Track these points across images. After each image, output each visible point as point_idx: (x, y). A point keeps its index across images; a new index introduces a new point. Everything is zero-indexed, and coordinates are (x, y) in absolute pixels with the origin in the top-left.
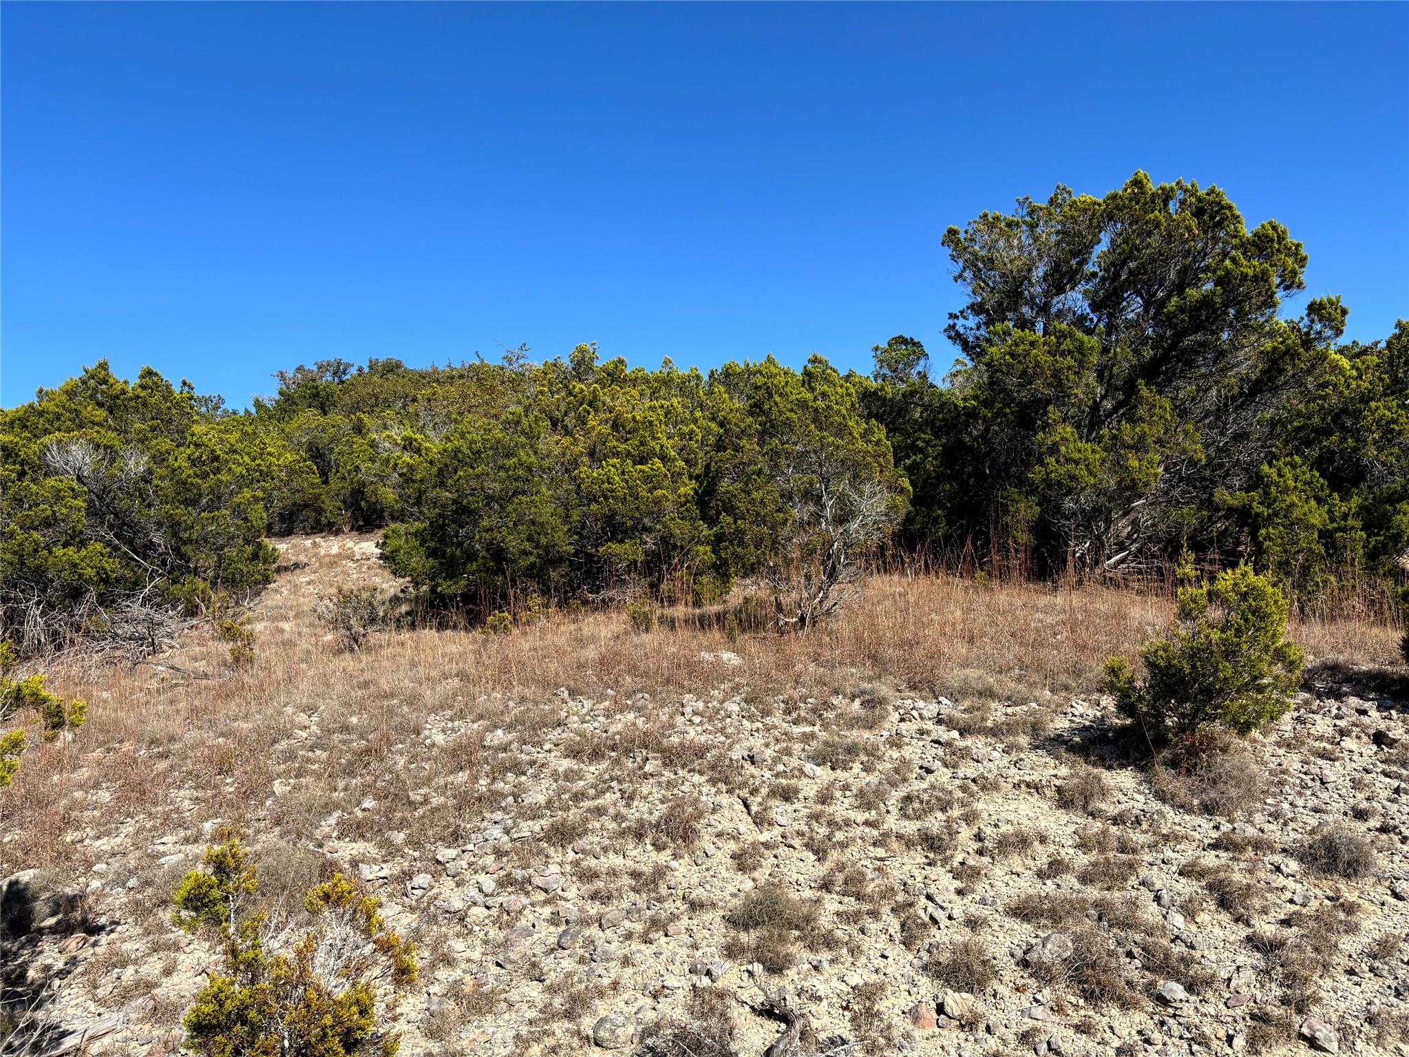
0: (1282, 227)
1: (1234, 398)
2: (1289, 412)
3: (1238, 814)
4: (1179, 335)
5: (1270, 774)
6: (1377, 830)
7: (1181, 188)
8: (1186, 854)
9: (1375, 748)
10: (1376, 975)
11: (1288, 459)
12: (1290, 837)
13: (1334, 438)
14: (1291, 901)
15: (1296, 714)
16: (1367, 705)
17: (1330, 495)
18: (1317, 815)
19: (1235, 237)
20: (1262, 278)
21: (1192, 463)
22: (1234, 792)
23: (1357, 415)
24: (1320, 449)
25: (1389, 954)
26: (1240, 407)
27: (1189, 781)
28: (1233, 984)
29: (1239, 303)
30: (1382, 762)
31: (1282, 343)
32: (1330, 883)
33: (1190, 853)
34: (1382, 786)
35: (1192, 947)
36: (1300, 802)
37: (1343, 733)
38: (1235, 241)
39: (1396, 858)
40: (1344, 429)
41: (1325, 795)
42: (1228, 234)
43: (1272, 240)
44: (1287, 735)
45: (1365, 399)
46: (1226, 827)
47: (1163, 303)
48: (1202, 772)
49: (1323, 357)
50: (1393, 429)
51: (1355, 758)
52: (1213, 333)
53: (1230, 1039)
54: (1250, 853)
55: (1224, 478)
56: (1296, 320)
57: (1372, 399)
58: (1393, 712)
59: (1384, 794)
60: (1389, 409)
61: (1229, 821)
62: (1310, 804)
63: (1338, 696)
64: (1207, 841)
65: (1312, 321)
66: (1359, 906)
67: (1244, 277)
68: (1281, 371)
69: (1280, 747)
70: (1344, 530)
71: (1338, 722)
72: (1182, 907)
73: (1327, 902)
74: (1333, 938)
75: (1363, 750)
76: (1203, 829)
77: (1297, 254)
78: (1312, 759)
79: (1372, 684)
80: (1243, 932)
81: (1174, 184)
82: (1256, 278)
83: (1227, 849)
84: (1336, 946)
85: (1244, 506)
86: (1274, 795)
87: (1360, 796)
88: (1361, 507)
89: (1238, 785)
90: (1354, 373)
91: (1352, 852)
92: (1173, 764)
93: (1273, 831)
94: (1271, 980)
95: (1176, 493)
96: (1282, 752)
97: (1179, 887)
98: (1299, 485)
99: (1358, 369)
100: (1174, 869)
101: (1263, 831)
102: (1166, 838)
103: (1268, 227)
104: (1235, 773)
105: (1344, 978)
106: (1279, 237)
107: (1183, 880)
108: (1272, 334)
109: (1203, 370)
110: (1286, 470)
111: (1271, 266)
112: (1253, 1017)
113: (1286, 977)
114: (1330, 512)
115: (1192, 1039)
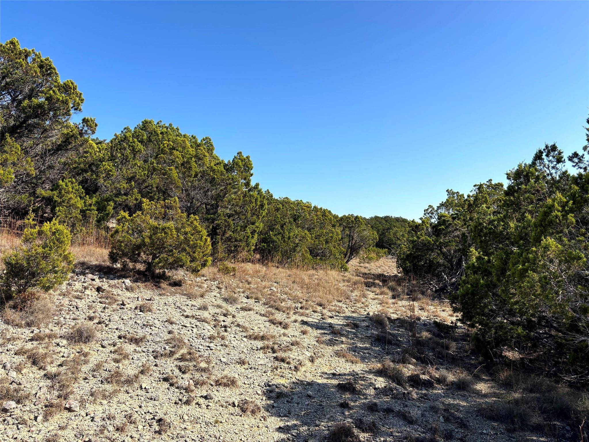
0: (75, 84)
1: (49, 150)
2: (72, 160)
3: (42, 325)
4: (28, 118)
5: (56, 307)
6: (97, 323)
7: (34, 53)
8: (19, 345)
9: (97, 293)
10: (94, 377)
11: (70, 179)
12: (64, 331)
13: (88, 174)
14: (63, 356)
15: (68, 282)
16: (95, 277)
17: (85, 196)
18: (75, 321)
19: (56, 82)
20: (65, 102)
21: (28, 175)
22: (41, 316)
23: (97, 166)
24: (83, 177)
25: (100, 368)
26: (52, 155)
27: (21, 314)
28: (38, 395)
29: (56, 110)
30: (99, 298)
31: (71, 132)
32: (79, 346)
33: (20, 344)
34: (99, 307)
35: (20, 384)
36: (68, 317)
37: (85, 288)
38: (56, 84)
39: (103, 333)
40: (92, 171)
41: (77, 313)
42: (52, 80)
43: (71, 88)
44: (64, 291)
45: (101, 161)
46: (36, 331)
47: (20, 102)
48: (27, 309)
49: (87, 141)
50: (110, 174)
51: (90, 297)
52: (42, 120)
53: (36, 418)
54: (47, 340)
55: (42, 184)
56: (78, 124)
57: (104, 161)
58: (104, 279)
59: (100, 310)
60: (109, 166)
61: (38, 329)
62: (72, 317)
63: (84, 274)
64: (27, 339)
65: (84, 126)
66: (89, 353)
67: (58, 100)
68: (70, 143)
69: (60, 296)
70: (90, 210)
71: (84, 284)
72: (15, 368)
73: (77, 354)
74: (79, 367)
75: (93, 294)
76: (27, 333)
77: (80, 97)
78: (73, 299)
79: (97, 269)
80: (42, 373)
81: (31, 50)
82: (63, 102)
83: (37, 340)
84: (80, 370)
85: (50, 197)
86: (57, 315)
87: (91, 312)
88: (96, 202)
89: (43, 313)
90: (98, 150)
91: (88, 333)
92: (15, 307)
93: (56, 330)
94: (54, 390)
95: (19, 187)
96: (61, 298)
97: (14, 360)
98: (74, 191)
99: (99, 148)
100: (12, 352)
101: (52, 330)
102: (9, 340)
103: (70, 82)
104: (42, 308)
105: (82, 382)
106: (74, 88)
107: (16, 357)
108: (67, 127)
109: (36, 136)
110: (69, 184)
111: (70, 99)
112: (46, 406)
113: (60, 387)
114: (85, 203)
115: (19, 423)
